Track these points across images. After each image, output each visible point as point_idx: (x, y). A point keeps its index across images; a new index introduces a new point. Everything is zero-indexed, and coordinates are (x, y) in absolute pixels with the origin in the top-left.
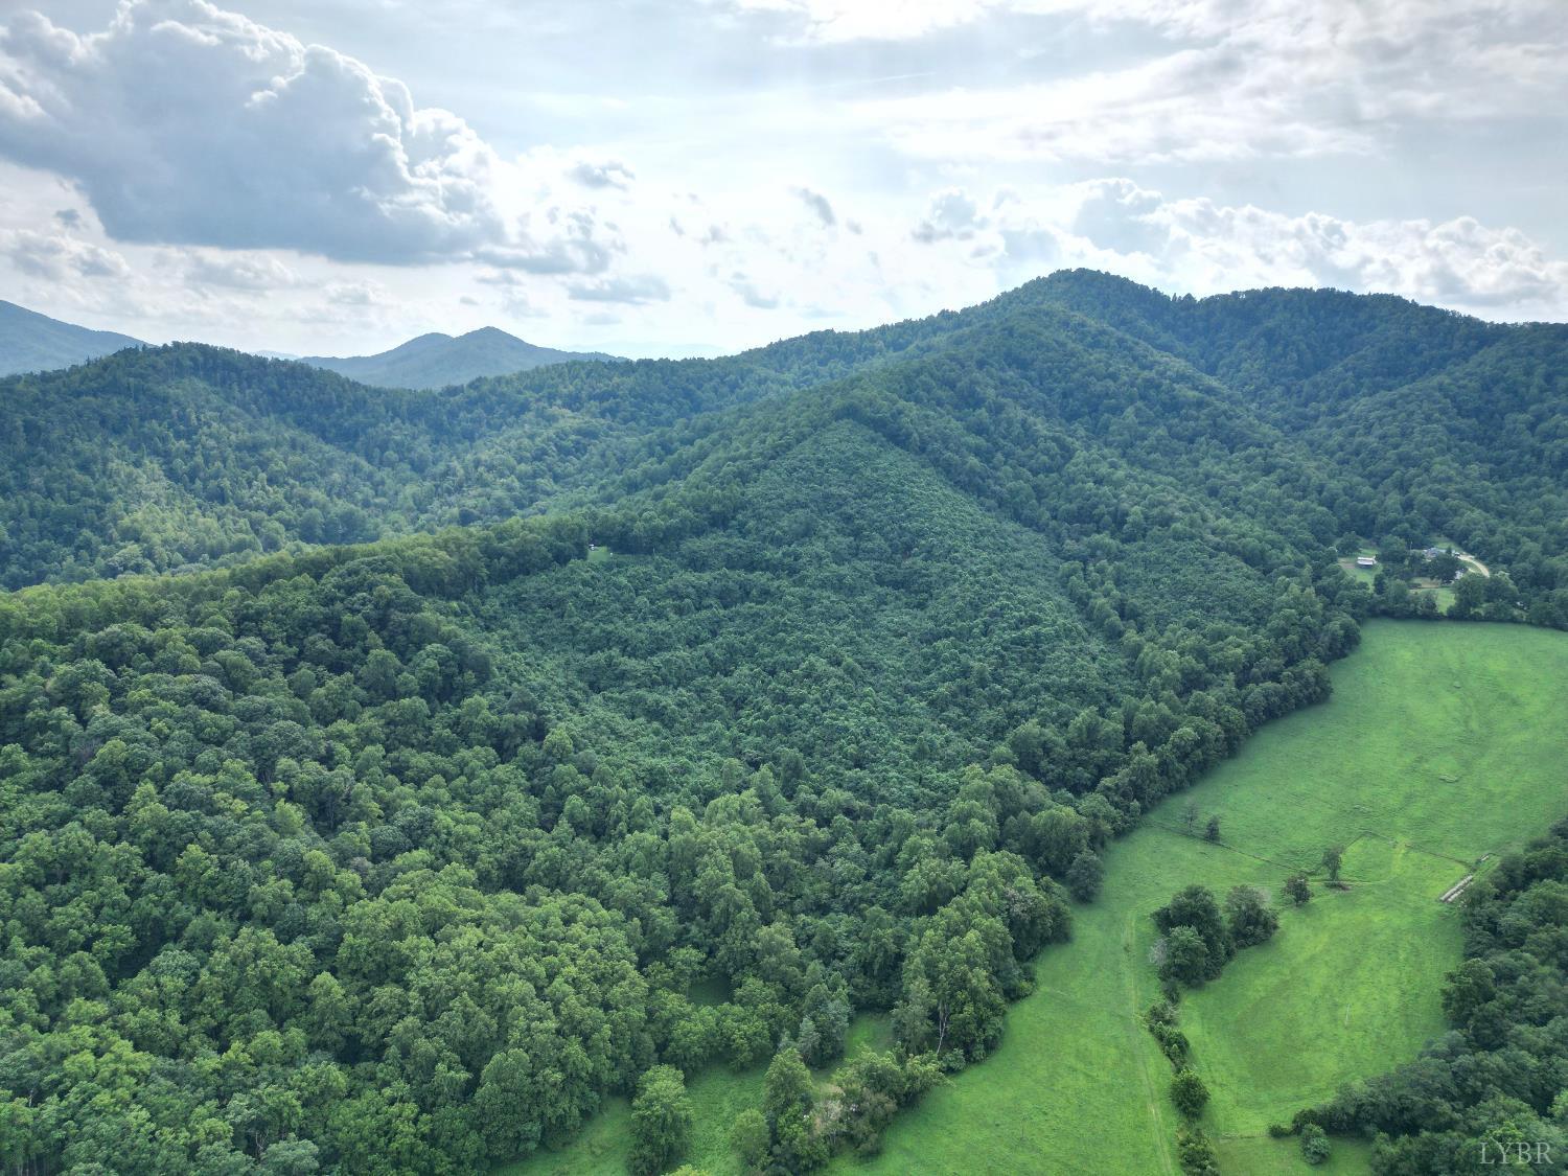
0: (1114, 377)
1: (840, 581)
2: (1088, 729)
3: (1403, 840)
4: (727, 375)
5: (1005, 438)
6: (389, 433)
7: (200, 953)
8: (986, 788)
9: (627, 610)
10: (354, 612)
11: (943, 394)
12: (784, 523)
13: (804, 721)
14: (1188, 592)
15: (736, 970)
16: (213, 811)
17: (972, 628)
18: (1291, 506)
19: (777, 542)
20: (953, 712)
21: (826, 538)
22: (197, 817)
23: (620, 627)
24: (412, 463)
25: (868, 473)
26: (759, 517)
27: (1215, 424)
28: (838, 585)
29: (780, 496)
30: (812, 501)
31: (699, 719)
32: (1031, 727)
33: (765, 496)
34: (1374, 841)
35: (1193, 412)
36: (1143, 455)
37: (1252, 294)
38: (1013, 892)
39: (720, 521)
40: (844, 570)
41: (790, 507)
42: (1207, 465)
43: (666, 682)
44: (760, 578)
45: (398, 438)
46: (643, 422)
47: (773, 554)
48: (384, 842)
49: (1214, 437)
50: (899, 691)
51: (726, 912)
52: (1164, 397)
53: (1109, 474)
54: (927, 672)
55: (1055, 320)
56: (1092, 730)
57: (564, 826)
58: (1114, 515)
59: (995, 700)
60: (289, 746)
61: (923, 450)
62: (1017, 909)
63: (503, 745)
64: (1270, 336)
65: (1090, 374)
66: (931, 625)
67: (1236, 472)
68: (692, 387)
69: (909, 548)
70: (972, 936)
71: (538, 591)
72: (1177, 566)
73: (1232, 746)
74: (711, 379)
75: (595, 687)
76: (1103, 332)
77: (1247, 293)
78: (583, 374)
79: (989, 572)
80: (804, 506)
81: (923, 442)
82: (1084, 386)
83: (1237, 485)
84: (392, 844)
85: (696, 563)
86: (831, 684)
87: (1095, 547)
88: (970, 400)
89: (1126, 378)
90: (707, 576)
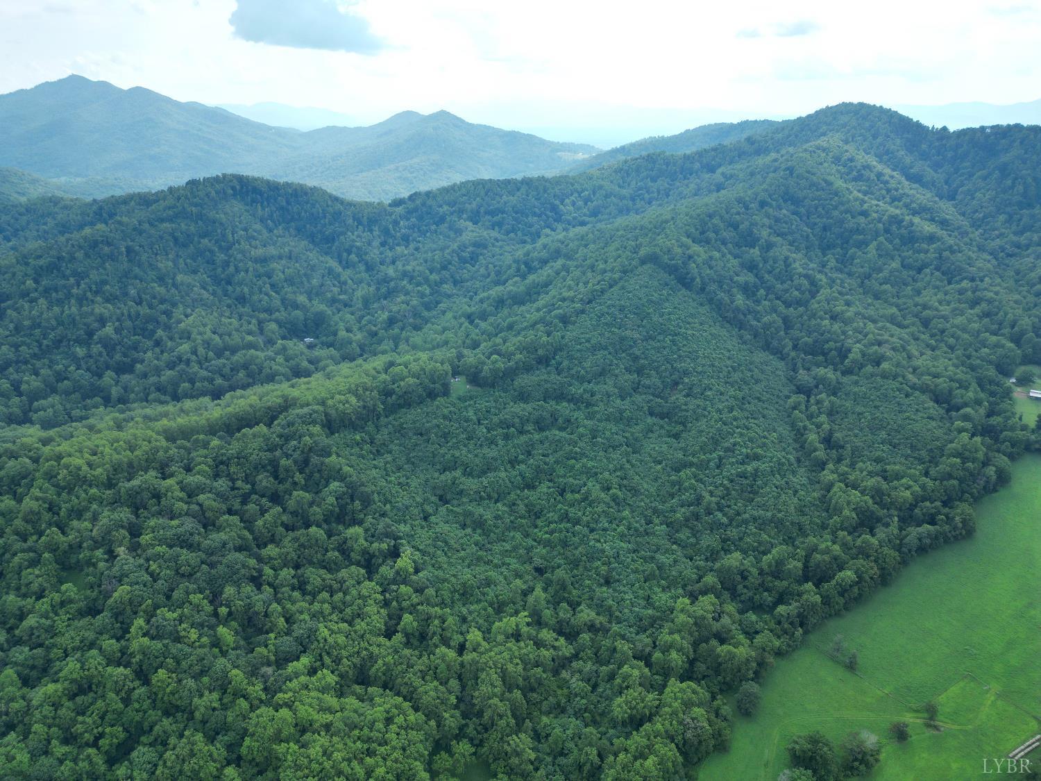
0: (865, 214)
1: (621, 414)
2: (777, 562)
3: (996, 687)
4: (583, 191)
5: (770, 272)
6: (354, 241)
7: (160, 748)
8: (688, 623)
9: (469, 438)
10: (288, 456)
11: (727, 234)
12: (587, 364)
13: (576, 539)
14: (882, 428)
15: (495, 760)
16: (178, 639)
17: (709, 461)
18: (986, 340)
19: (581, 380)
20: (684, 535)
21: (616, 376)
22: (166, 646)
23: (463, 453)
24: (366, 264)
25: (655, 318)
26: (571, 358)
27: (941, 257)
28: (619, 418)
29: (588, 341)
30: (611, 344)
31: (508, 529)
32: (734, 559)
33: (577, 341)
34: (972, 685)
35: (925, 246)
36: (876, 286)
37: (996, 128)
38: (688, 720)
39: (544, 361)
40: (626, 404)
41: (594, 349)
42: (928, 297)
43: (490, 498)
44: (564, 408)
45: (358, 244)
46: (519, 233)
47: (577, 389)
48: (283, 652)
49: (937, 269)
50: (649, 512)
51: (492, 718)
52: (903, 231)
53: (843, 312)
54: (672, 496)
55: (831, 155)
56: (779, 563)
57: (399, 637)
58: (839, 350)
59: (715, 526)
60: (232, 576)
61: (703, 289)
62: (689, 735)
63: (369, 564)
64: (1004, 170)
65: (847, 211)
66: (680, 455)
67: (949, 303)
68: (557, 202)
69: (676, 384)
70: (650, 762)
71: (414, 422)
72: (878, 404)
73: (885, 579)
74: (572, 195)
75: (443, 500)
76: (867, 167)
77: (992, 127)
78: (483, 193)
79: (731, 410)
80: (606, 348)
81: (703, 283)
82: (841, 222)
83: (945, 318)
84: (289, 652)
85: (523, 397)
86: (599, 509)
87: (820, 381)
88: (749, 239)
89: (875, 215)
90: (529, 407)
